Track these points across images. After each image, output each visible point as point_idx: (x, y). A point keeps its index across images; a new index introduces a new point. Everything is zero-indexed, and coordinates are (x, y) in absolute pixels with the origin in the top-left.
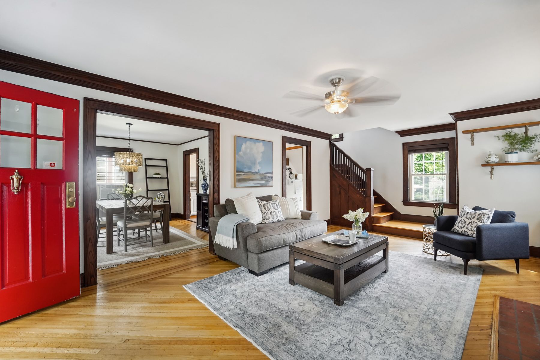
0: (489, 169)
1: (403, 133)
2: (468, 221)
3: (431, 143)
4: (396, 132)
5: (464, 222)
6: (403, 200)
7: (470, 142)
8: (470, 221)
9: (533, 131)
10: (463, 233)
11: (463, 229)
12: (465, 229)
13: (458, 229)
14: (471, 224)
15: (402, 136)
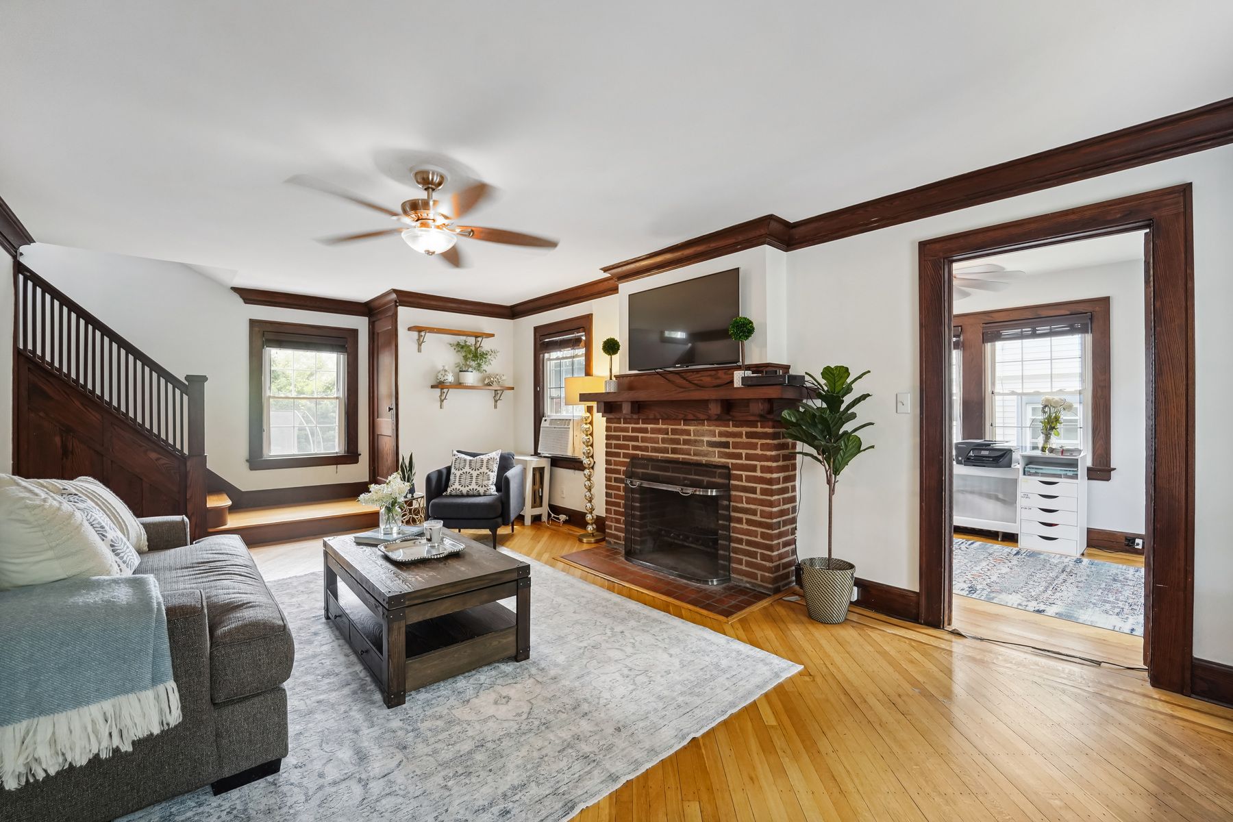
0: (438, 391)
1: (251, 296)
2: (475, 473)
3: (318, 332)
4: (235, 290)
5: (468, 475)
6: (248, 458)
7: (416, 346)
8: (478, 472)
9: (486, 345)
10: (471, 493)
11: (471, 487)
12: (473, 486)
13: (461, 489)
14: (480, 477)
15: (247, 301)
